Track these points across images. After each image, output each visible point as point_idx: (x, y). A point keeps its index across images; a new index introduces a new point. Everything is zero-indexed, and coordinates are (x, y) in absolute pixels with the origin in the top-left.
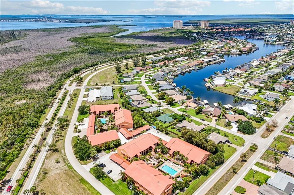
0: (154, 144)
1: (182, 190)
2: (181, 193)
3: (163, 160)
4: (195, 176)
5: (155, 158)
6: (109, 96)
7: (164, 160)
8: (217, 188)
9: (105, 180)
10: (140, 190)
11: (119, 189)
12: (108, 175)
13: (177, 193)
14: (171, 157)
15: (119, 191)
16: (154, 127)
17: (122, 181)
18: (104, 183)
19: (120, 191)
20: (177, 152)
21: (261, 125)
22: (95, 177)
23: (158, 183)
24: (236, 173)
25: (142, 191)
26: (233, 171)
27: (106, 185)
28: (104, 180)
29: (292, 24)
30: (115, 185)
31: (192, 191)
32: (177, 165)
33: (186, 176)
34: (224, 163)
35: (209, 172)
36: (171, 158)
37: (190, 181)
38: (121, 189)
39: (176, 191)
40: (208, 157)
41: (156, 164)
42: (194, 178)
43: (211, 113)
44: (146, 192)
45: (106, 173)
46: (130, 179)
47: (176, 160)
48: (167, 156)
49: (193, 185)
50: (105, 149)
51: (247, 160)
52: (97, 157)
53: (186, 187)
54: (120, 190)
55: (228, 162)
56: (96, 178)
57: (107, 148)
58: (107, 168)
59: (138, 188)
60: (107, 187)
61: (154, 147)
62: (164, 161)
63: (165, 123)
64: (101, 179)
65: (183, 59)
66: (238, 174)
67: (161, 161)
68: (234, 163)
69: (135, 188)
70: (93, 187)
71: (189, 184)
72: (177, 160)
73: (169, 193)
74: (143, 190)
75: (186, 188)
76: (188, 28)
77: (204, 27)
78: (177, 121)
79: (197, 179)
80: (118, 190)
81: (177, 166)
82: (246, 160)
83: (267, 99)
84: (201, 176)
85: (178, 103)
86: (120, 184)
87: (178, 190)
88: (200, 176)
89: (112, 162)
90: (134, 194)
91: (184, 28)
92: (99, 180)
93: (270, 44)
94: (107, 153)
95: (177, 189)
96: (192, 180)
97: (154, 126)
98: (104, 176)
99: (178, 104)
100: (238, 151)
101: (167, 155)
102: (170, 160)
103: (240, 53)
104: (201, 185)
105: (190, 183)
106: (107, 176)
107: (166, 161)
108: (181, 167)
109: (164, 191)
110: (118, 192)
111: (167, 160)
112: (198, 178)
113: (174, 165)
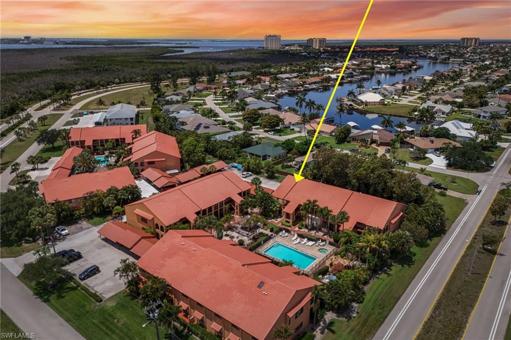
0: (240, 194)
1: (343, 310)
2: (342, 322)
3: (268, 232)
4: (376, 265)
5: (242, 228)
6: (126, 119)
7: (272, 230)
8: (458, 296)
9: (67, 298)
10: (193, 320)
11: (112, 324)
12: (82, 283)
13: (328, 322)
14: (291, 224)
15: (114, 332)
16: (236, 167)
17: (128, 298)
18: (61, 309)
19: (117, 331)
20: (310, 202)
21: (498, 155)
22: (31, 293)
23: (260, 286)
24: (494, 253)
25: (202, 324)
26: (484, 249)
27: (66, 313)
28: (62, 300)
29: (464, 44)
30: (103, 311)
31: (380, 314)
32: (313, 240)
33: (348, 267)
34: (446, 231)
35: (415, 255)
36: (290, 226)
37: (366, 283)
38: (119, 325)
39: (325, 316)
40: (402, 214)
41: (247, 241)
42: (374, 271)
43: (372, 139)
44: (214, 327)
45: (77, 278)
46: (154, 282)
47: (306, 230)
48: (277, 222)
49: (377, 293)
50: (90, 215)
51: (505, 221)
52: (61, 235)
53: (354, 301)
54: (117, 327)
55: (458, 229)
56: (36, 294)
57: (95, 209)
58: (83, 264)
59: (186, 314)
60: (68, 321)
61: (238, 200)
62: (270, 234)
63: (265, 158)
64: (53, 298)
65: (290, 76)
66: (501, 255)
67: (261, 233)
68: (476, 230)
69: (169, 315)
70: (13, 324)
71: (364, 293)
72: (310, 230)
73: (302, 323)
74: (202, 320)
75: (355, 305)
76: (292, 48)
77: (319, 47)
78: (296, 154)
79: (383, 276)
80: (108, 328)
81: (311, 243)
82: (503, 222)
83: (482, 117)
84: (391, 265)
85: (292, 127)
86: (121, 306)
87: (331, 312)
88: (389, 267)
89: (105, 246)
90: (168, 336)
91: (284, 48)
92: (47, 301)
93: (440, 62)
94: (95, 225)
95: (328, 311)
96: (370, 279)
97: (236, 164)
98: (69, 286)
99: (291, 130)
100: (470, 203)
101: (279, 220)
102: (287, 231)
103: (393, 70)
104: (403, 293)
105: (366, 288)
106: (79, 285)
107: (277, 233)
108: (323, 245)
109: (286, 315)
110: (108, 335)
111: (281, 230)
112: (385, 272)
113: (303, 243)
